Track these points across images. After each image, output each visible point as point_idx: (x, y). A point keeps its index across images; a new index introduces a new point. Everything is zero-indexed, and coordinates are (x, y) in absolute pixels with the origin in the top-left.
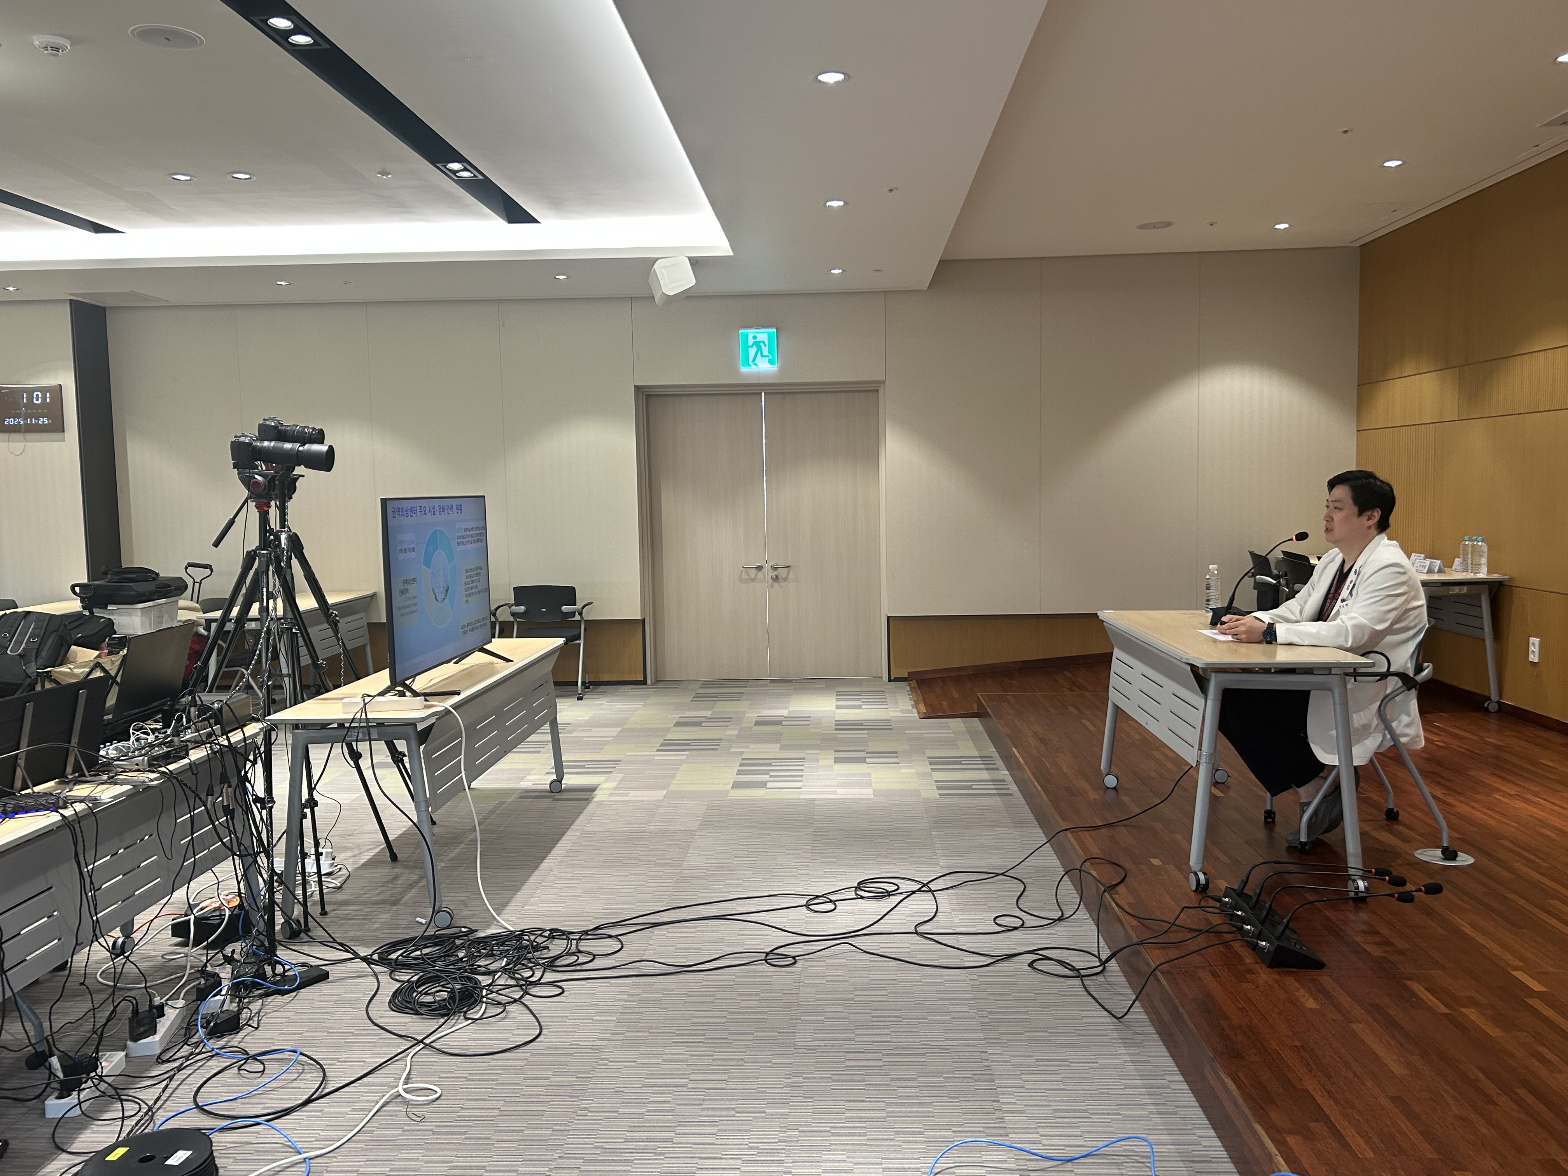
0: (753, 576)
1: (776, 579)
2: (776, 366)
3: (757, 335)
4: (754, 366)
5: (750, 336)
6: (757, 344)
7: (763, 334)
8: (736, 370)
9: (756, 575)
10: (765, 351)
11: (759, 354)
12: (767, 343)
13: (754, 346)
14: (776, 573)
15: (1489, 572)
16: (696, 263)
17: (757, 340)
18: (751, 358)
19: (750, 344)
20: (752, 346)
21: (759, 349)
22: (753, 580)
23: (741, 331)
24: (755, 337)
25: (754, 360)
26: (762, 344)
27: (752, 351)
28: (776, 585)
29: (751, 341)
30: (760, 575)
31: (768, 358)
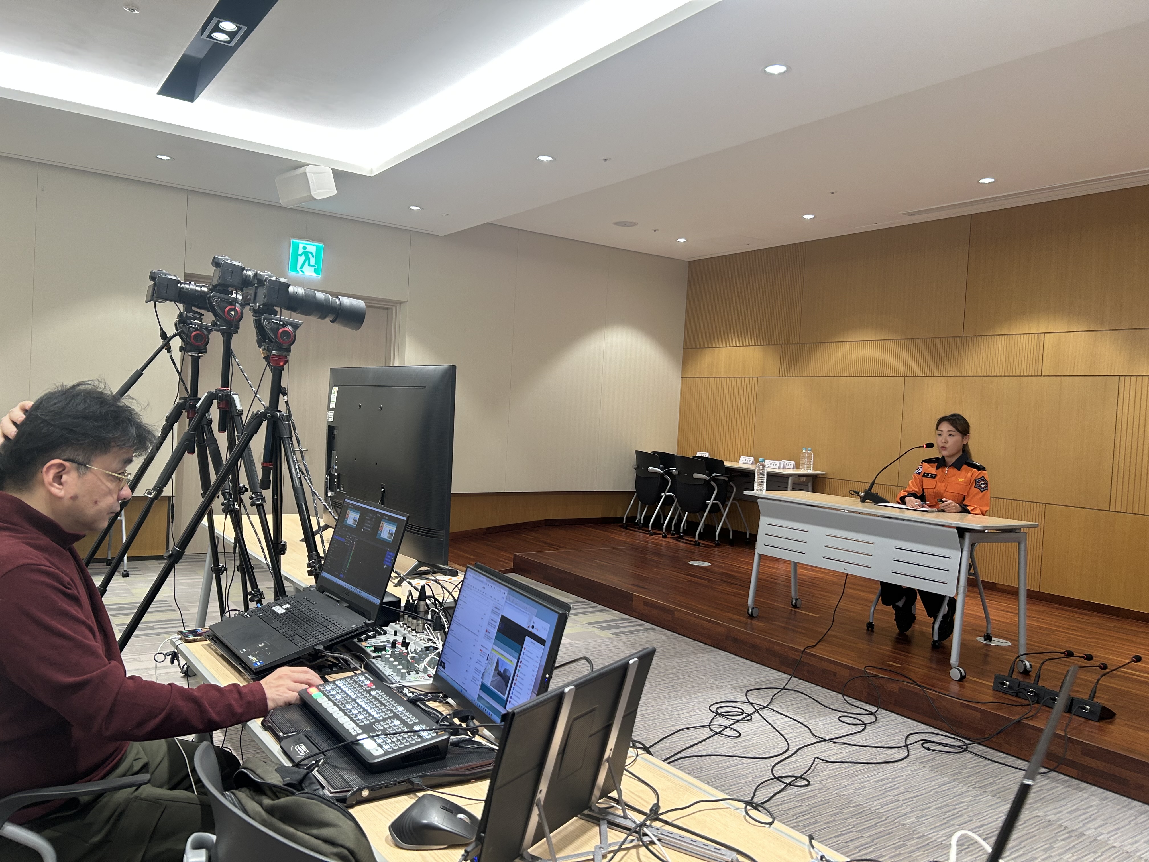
2: (320, 276)
3: (307, 246)
4: (301, 273)
5: (301, 246)
6: (306, 254)
7: (312, 247)
10: (313, 261)
11: (307, 262)
12: (314, 255)
13: (303, 255)
15: (813, 470)
16: (339, 176)
17: (306, 250)
18: (299, 265)
19: (299, 253)
20: (301, 255)
21: (308, 259)
23: (293, 241)
24: (304, 248)
25: (302, 267)
26: (310, 255)
27: (301, 259)
29: (301, 250)
31: (314, 268)
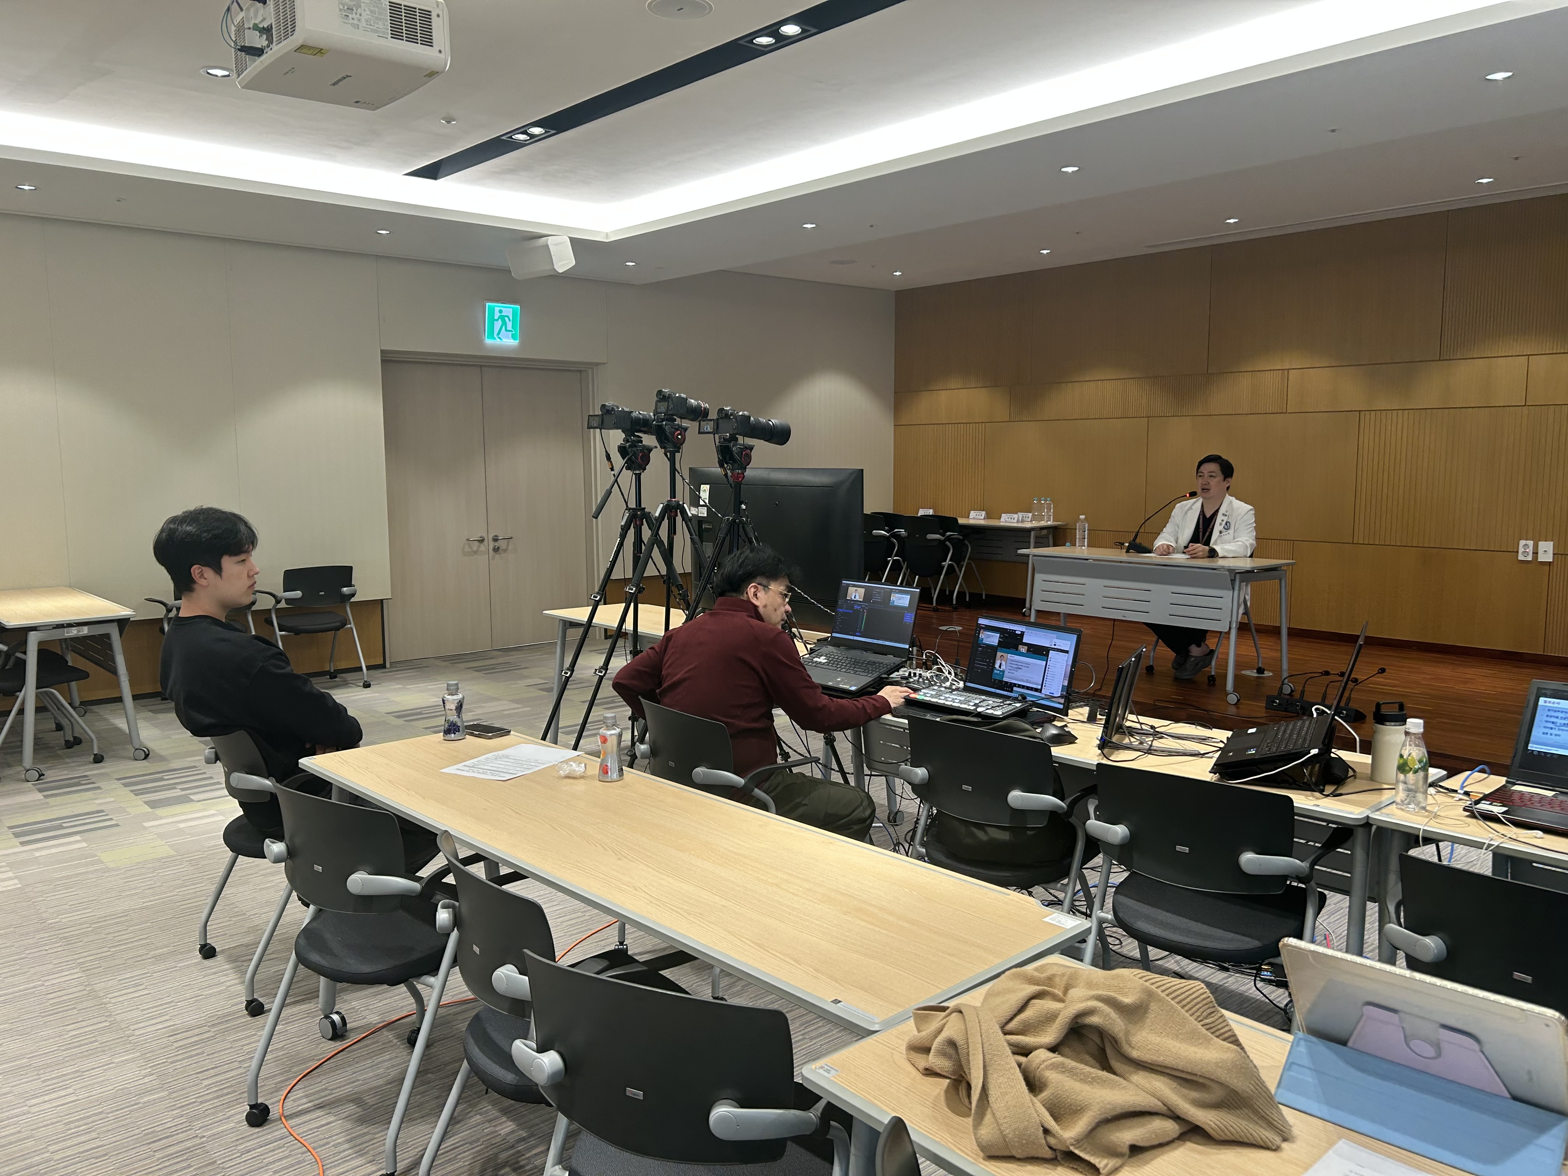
0: (475, 549)
1: (496, 550)
2: (518, 341)
3: (503, 309)
4: (498, 340)
5: (497, 309)
6: (502, 318)
7: (510, 310)
8: (481, 342)
9: (479, 547)
10: (510, 326)
11: (504, 327)
12: (511, 319)
13: (500, 320)
14: (496, 544)
15: (1053, 521)
16: (578, 244)
17: (502, 314)
18: (496, 332)
19: (496, 318)
20: (497, 320)
21: (504, 323)
22: (476, 552)
23: (488, 304)
24: (501, 311)
25: (498, 334)
26: (506, 319)
27: (498, 325)
28: (497, 556)
29: (497, 315)
30: (483, 548)
31: (511, 333)
